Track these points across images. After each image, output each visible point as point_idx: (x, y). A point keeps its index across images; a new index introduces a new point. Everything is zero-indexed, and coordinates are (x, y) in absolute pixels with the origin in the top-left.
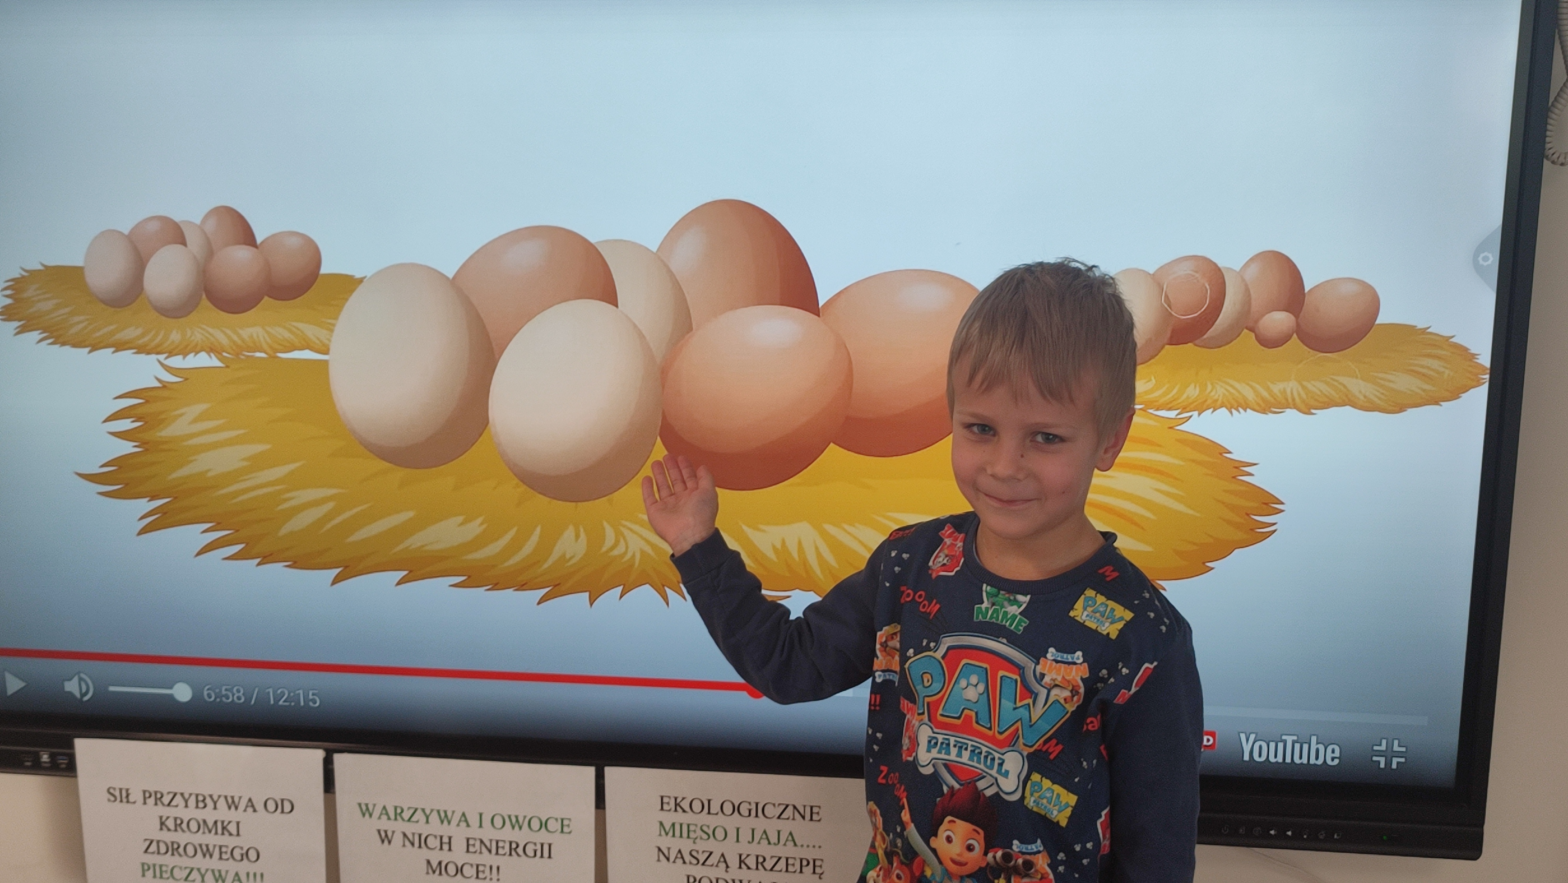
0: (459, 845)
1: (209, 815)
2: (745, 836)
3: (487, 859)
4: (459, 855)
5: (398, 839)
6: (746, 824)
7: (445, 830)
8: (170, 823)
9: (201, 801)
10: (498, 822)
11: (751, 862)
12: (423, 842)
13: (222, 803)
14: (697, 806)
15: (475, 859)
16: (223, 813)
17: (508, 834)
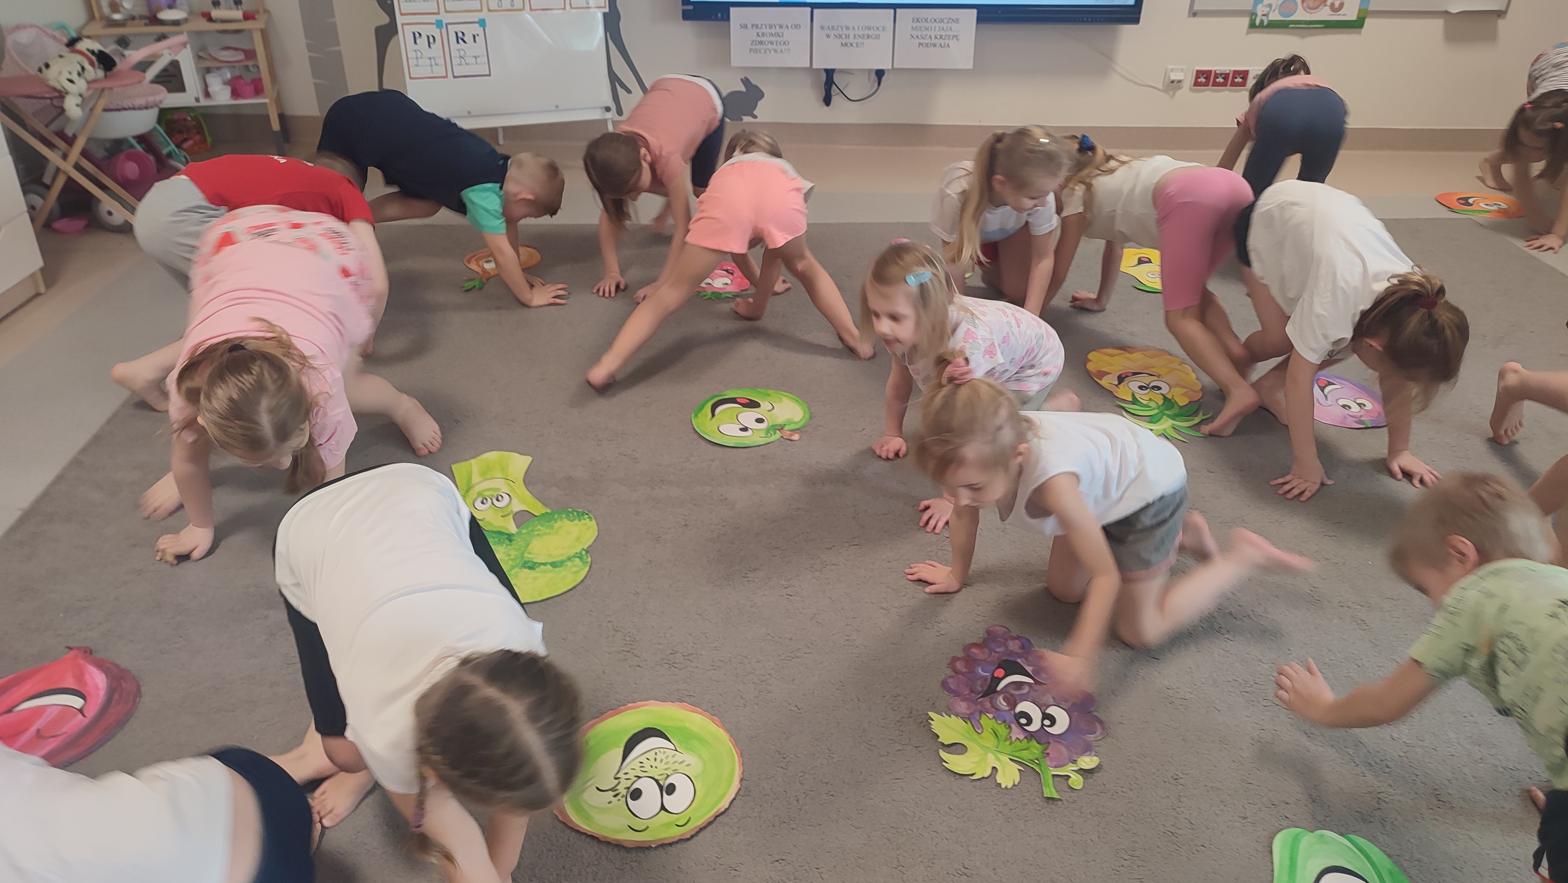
0: (852, 37)
1: (773, 31)
2: (937, 29)
3: (860, 40)
4: (851, 40)
5: (832, 36)
6: (937, 25)
7: (847, 32)
8: (760, 35)
9: (771, 27)
10: (864, 28)
11: (938, 37)
12: (841, 36)
13: (778, 27)
14: (924, 20)
15: (856, 41)
16: (778, 30)
17: (867, 32)
